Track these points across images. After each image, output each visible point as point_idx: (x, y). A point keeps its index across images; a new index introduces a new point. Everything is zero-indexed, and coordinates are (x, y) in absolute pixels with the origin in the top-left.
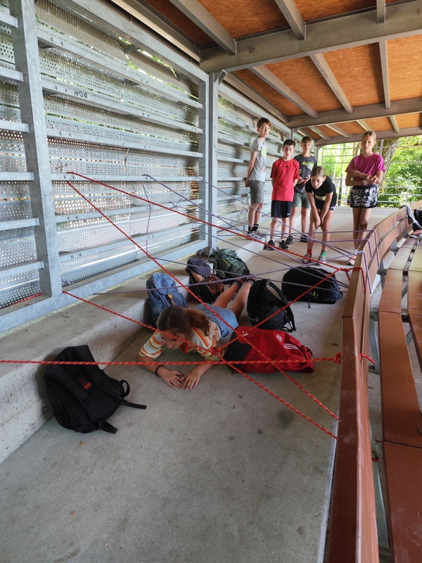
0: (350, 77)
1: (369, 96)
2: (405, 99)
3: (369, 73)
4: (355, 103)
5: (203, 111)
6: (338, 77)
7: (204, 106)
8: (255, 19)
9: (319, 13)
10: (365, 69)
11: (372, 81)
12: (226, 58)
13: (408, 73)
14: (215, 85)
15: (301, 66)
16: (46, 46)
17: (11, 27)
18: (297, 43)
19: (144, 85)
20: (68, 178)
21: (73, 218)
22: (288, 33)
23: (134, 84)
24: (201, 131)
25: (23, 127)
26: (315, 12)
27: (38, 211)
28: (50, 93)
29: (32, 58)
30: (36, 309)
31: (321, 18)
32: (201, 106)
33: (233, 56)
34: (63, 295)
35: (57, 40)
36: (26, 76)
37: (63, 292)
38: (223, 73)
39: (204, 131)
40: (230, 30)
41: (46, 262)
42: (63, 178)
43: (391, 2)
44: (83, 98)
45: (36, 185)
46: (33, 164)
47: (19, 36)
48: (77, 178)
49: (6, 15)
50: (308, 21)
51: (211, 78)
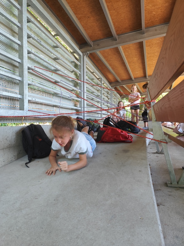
0: (133, 63)
1: (139, 73)
3: (140, 61)
4: (135, 76)
5: (80, 66)
6: (129, 62)
8: (99, 32)
10: (138, 59)
11: (141, 66)
12: (89, 48)
13: (154, 62)
14: (85, 57)
15: (115, 56)
16: (29, 21)
17: (18, 9)
18: (115, 42)
19: (60, 48)
20: (33, 68)
21: (33, 84)
22: (111, 39)
23: (57, 47)
24: (80, 73)
25: (19, 42)
26: (121, 31)
27: (21, 75)
28: (29, 37)
29: (25, 20)
30: (18, 113)
31: (123, 34)
32: (80, 64)
33: (91, 48)
34: (28, 112)
35: (33, 19)
36: (22, 25)
37: (29, 110)
38: (88, 54)
39: (81, 73)
40: (91, 37)
41: (23, 95)
42: (31, 67)
43: (147, 27)
44: (40, 42)
45: (21, 64)
46: (21, 57)
47: (21, 12)
48: (36, 69)
49: (17, 4)
50: (118, 35)
51: (83, 55)
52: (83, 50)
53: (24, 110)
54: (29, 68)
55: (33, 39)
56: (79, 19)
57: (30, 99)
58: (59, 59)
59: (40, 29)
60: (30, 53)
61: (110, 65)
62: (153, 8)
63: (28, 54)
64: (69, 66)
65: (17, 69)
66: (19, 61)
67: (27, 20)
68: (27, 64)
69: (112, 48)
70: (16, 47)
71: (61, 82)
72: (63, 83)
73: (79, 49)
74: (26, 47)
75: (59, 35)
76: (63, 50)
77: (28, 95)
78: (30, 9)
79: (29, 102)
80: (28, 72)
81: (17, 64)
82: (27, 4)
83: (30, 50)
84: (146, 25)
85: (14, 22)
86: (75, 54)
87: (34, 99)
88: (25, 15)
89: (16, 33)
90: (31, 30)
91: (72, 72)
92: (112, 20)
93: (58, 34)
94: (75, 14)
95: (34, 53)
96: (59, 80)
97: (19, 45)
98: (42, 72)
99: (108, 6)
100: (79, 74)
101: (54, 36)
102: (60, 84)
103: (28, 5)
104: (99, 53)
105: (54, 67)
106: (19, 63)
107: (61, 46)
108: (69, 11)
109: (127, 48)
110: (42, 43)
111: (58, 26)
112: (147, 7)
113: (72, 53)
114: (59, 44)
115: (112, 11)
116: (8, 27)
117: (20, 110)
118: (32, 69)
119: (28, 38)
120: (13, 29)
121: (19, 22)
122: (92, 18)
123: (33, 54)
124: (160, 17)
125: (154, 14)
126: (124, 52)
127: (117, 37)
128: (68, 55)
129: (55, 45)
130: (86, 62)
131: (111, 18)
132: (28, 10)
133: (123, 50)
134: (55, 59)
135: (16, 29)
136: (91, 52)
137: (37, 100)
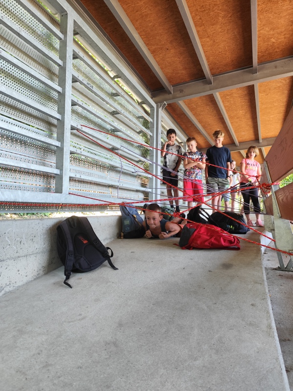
0: (237, 118)
1: (248, 135)
2: (271, 138)
3: (248, 116)
4: (241, 139)
5: (153, 124)
6: (231, 118)
7: (154, 121)
8: (184, 72)
9: (220, 69)
10: (246, 113)
11: (250, 123)
12: (167, 96)
13: (272, 117)
14: (160, 110)
15: (208, 108)
16: (75, 57)
17: (60, 39)
18: (208, 86)
19: (122, 96)
20: (79, 127)
21: (79, 151)
22: (203, 82)
23: (117, 95)
24: (151, 134)
25: (59, 89)
26: (218, 68)
27: (61, 138)
28: (75, 80)
29: (69, 54)
30: (52, 197)
31: (221, 73)
32: (152, 120)
33: (170, 95)
34: (69, 195)
35: (81, 54)
36: (65, 63)
37: (69, 194)
38: (165, 104)
39: (153, 134)
40: (170, 80)
41: (61, 170)
42: (76, 126)
43: (260, 62)
44: (91, 88)
45: (61, 122)
46: (61, 111)
47: (64, 43)
48: (84, 129)
49: (59, 32)
50: (214, 75)
51: (157, 106)
52: (157, 99)
53: (61, 193)
54: (73, 128)
55: (81, 83)
56: (153, 52)
57: (73, 175)
58: (119, 113)
59: (92, 68)
60: (75, 105)
61: (200, 122)
62: (271, 32)
63: (72, 105)
64: (134, 124)
65: (55, 130)
66: (58, 117)
67: (73, 55)
68: (70, 121)
69: (204, 96)
70: (55, 95)
71: (122, 148)
72: (125, 150)
73: (152, 98)
74: (70, 95)
75: (120, 77)
76: (126, 100)
77: (70, 169)
78: (78, 38)
79: (70, 180)
80: (72, 133)
81: (55, 122)
82: (74, 31)
83: (75, 100)
84: (259, 58)
85: (54, 58)
86: (144, 106)
87: (78, 176)
88: (71, 48)
89: (55, 74)
90: (79, 70)
91: (139, 133)
92: (204, 52)
93: (120, 75)
94: (147, 44)
95: (81, 104)
96: (118, 146)
97: (59, 92)
98: (93, 133)
99: (198, 32)
100: (151, 136)
101: (113, 79)
102: (120, 152)
103: (75, 33)
104: (182, 104)
105: (111, 125)
106: (58, 120)
107: (123, 93)
108: (138, 41)
109: (228, 95)
110: (95, 89)
111: (120, 64)
112: (261, 31)
113: (140, 104)
114: (120, 91)
115: (204, 39)
116: (44, 66)
117: (57, 192)
118: (78, 130)
119: (73, 82)
120: (51, 69)
121: (61, 58)
122: (172, 51)
123: (80, 106)
124: (283, 46)
125: (274, 42)
126: (223, 102)
127: (212, 78)
128: (134, 107)
129: (114, 92)
130: (162, 117)
131: (203, 50)
132: (74, 40)
133: (221, 98)
134: (114, 114)
135: (56, 69)
136: (170, 102)
137: (84, 177)
